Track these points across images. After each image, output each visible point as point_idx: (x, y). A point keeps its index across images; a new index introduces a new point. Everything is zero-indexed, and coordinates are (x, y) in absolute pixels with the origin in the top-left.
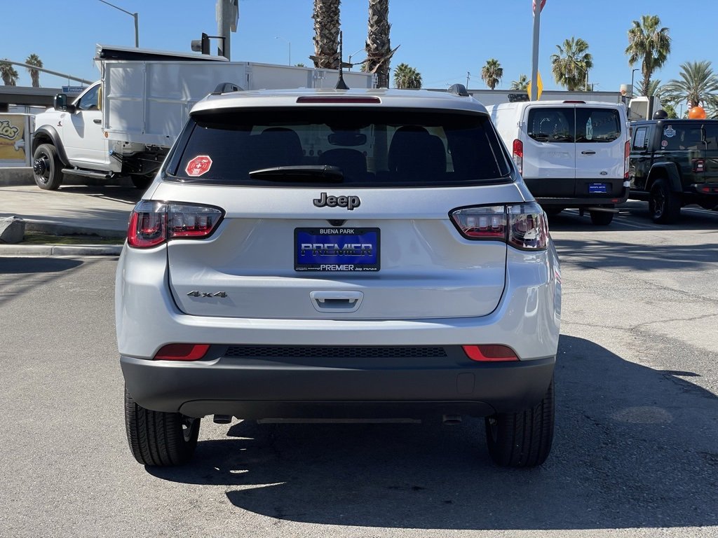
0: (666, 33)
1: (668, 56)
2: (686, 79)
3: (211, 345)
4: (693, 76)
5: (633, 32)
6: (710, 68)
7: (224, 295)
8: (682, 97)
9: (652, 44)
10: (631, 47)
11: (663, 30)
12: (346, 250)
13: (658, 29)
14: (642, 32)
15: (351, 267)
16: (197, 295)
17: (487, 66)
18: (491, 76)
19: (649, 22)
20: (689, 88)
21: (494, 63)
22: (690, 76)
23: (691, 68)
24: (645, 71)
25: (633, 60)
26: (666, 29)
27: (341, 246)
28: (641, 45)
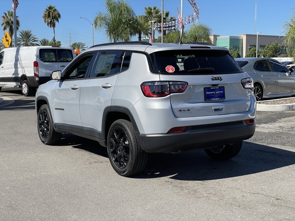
0: (18, 19)
1: (19, 28)
2: (22, 37)
3: (187, 126)
4: (25, 36)
5: (4, 17)
6: (31, 33)
7: (189, 110)
8: (21, 44)
9: (12, 23)
10: (4, 23)
12: (217, 94)
14: (7, 17)
15: (219, 99)
16: (181, 111)
19: (10, 14)
20: (24, 41)
22: (24, 36)
23: (24, 32)
24: (10, 33)
25: (5, 29)
26: (18, 17)
27: (215, 92)
28: (8, 23)
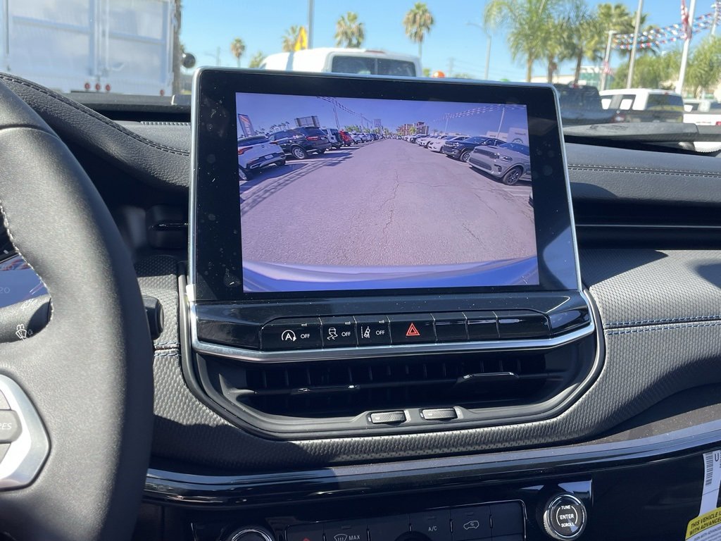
0: (362, 27)
9: (353, 34)
11: (360, 24)
13: (357, 23)
17: (235, 42)
18: (237, 50)
19: (351, 18)
21: (239, 41)
28: (345, 33)
